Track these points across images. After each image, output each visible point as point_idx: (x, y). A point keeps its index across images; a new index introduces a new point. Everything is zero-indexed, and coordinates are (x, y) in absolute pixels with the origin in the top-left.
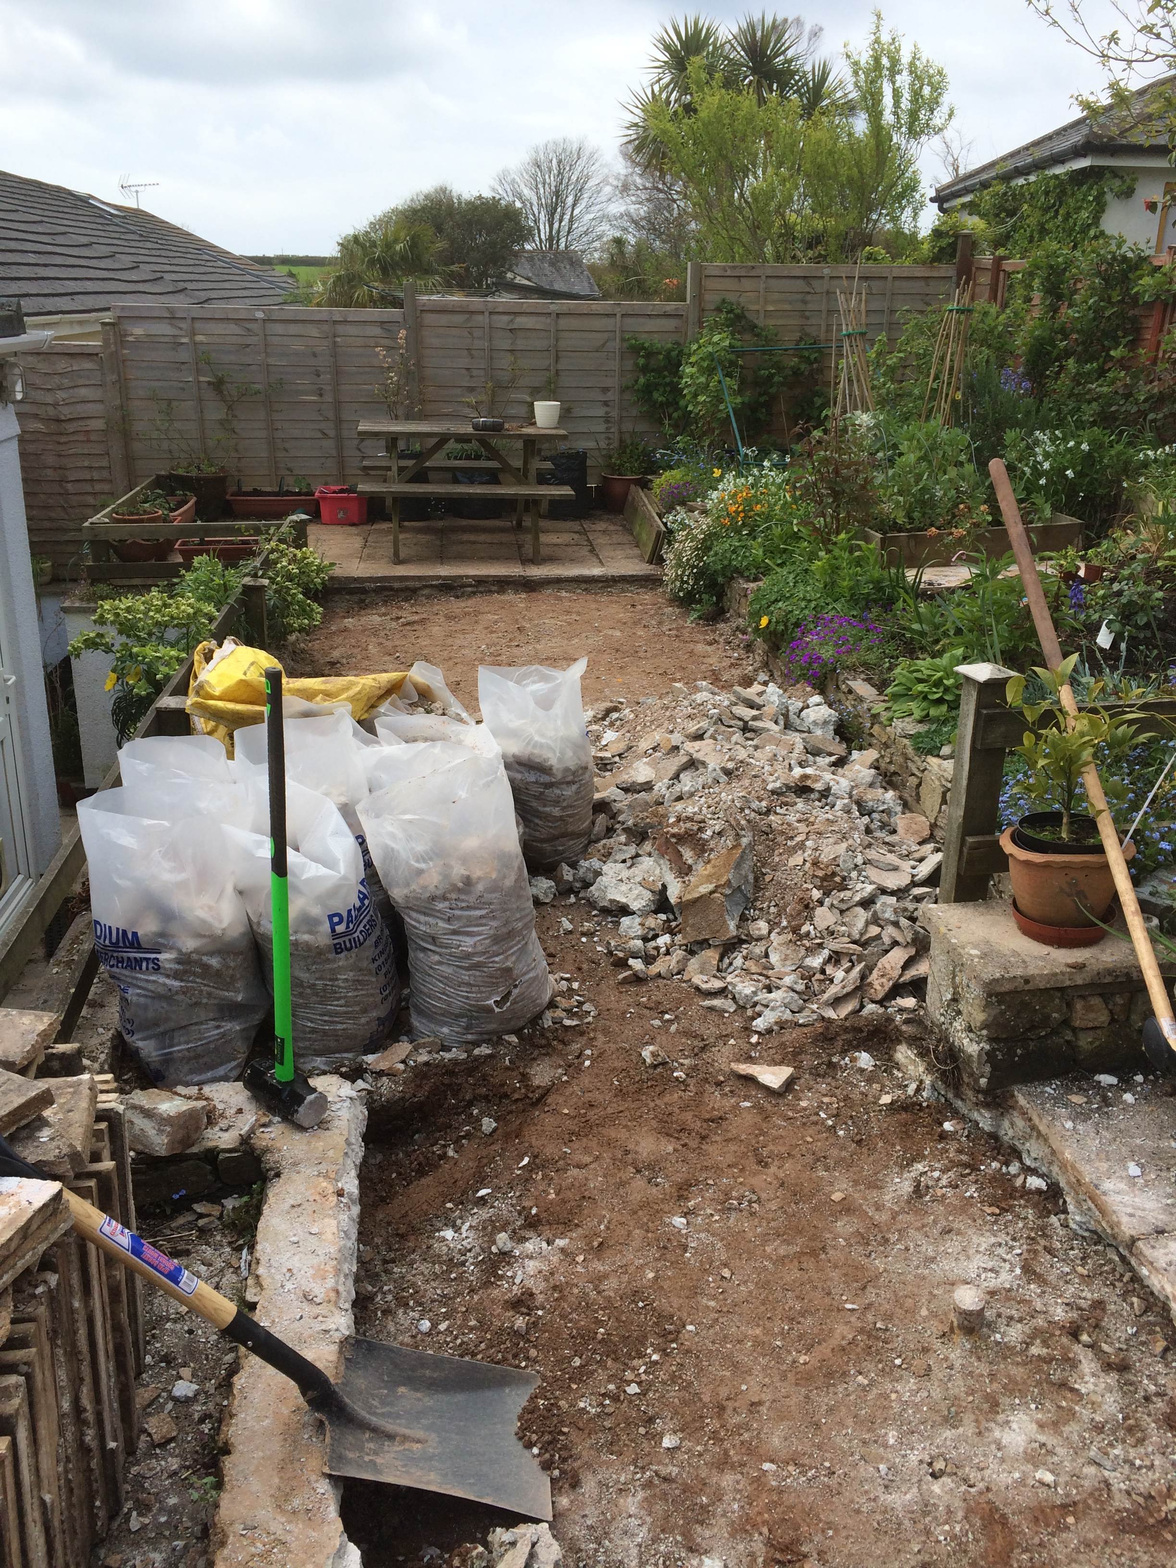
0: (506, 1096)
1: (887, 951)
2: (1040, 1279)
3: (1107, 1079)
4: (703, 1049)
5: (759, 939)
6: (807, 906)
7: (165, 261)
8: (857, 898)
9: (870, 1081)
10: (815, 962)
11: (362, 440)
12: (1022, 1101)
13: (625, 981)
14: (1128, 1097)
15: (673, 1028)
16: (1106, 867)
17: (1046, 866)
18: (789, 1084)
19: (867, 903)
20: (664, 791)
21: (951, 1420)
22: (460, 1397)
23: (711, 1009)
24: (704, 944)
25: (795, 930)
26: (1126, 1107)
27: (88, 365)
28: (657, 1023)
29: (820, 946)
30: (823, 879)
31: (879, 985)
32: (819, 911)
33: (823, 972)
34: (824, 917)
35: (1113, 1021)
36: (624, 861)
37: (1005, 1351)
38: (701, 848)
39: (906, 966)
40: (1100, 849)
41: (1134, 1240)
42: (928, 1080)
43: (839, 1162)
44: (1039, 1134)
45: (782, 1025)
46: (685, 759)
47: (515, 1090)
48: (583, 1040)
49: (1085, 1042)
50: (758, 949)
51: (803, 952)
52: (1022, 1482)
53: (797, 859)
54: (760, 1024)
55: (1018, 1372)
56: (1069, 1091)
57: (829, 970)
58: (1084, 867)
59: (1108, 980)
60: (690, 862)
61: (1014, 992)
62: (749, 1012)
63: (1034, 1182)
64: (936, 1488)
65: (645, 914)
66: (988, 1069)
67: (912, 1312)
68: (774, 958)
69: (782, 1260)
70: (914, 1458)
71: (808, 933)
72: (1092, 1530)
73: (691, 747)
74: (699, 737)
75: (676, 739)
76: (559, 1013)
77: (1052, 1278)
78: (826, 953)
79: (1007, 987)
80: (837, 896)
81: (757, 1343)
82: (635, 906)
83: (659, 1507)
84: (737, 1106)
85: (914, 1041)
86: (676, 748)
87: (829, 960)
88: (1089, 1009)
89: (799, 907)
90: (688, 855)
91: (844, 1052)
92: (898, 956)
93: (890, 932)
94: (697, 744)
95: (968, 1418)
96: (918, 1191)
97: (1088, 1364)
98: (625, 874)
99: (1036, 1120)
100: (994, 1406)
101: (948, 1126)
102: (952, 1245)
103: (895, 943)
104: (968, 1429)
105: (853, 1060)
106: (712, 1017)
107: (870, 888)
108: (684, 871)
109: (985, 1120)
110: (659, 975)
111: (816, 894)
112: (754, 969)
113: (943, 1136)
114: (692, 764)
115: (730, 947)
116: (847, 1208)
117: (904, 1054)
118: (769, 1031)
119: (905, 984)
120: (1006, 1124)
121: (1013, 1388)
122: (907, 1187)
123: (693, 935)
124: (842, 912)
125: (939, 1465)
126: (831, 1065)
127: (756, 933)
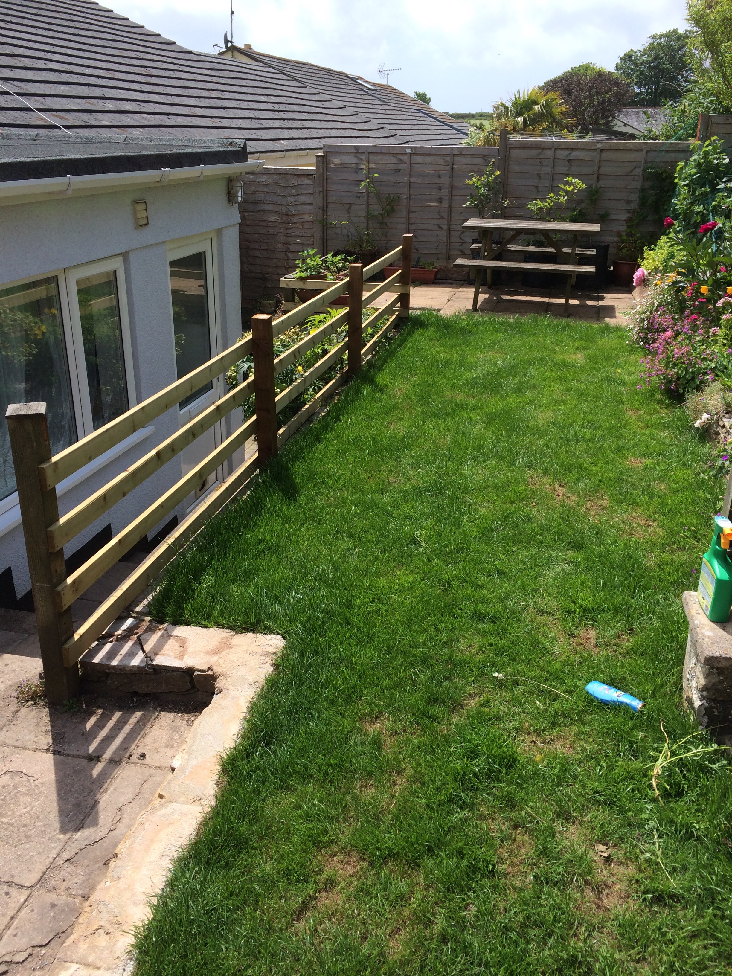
7: (394, 117)
11: (463, 232)
27: (306, 181)
66: (705, 720)
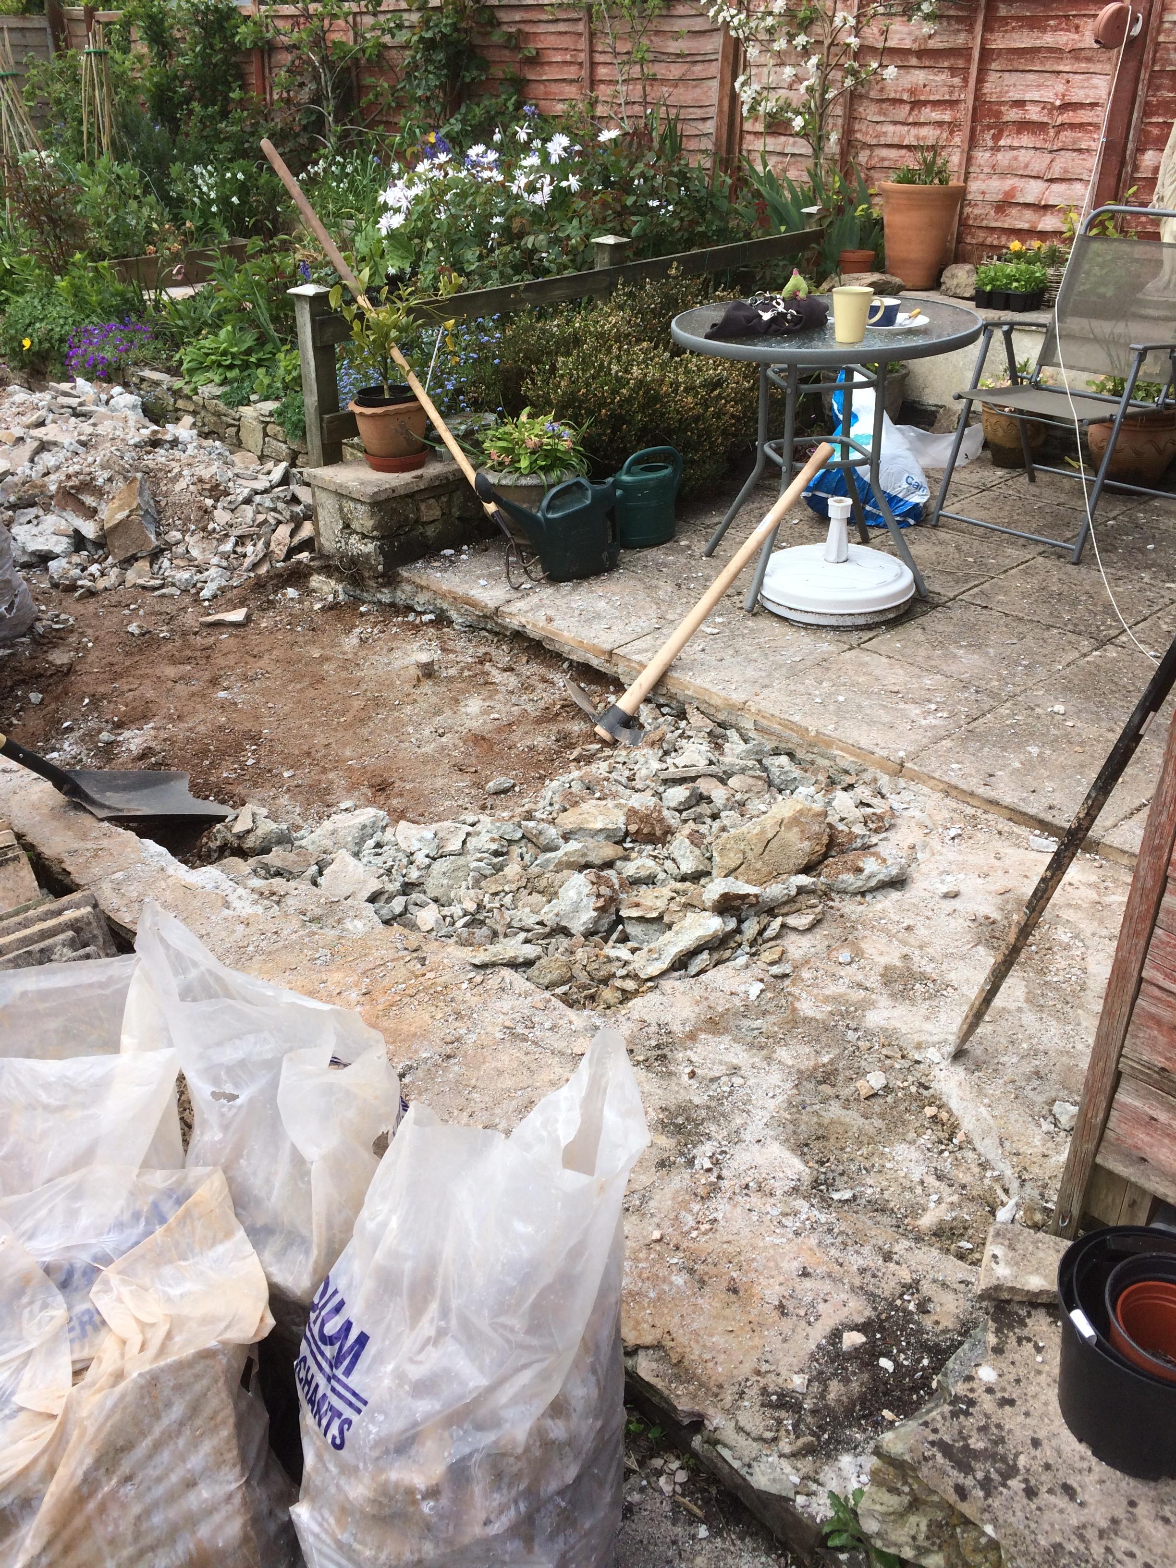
0: (41, 675)
1: (274, 531)
2: (452, 651)
3: (448, 552)
4: (171, 618)
5: (177, 543)
6: (206, 512)
8: (240, 498)
9: (300, 602)
10: (228, 546)
12: (405, 574)
13: (81, 598)
14: (464, 557)
15: (141, 612)
16: (421, 409)
17: (385, 415)
18: (248, 617)
19: (248, 501)
20: (28, 472)
21: (438, 712)
22: (146, 791)
23: (163, 596)
24: (134, 558)
25: (204, 529)
26: (465, 562)
28: (127, 612)
29: (227, 536)
30: (211, 490)
31: (280, 551)
32: (216, 513)
33: (235, 552)
34: (221, 516)
35: (443, 514)
36: (29, 522)
37: (450, 679)
38: (99, 493)
39: (292, 534)
40: (415, 398)
41: (497, 609)
42: (340, 588)
43: (306, 643)
44: (422, 588)
45: (223, 590)
46: (36, 444)
47: (46, 670)
48: (76, 635)
49: (430, 531)
50: (180, 549)
51: (215, 543)
52: (485, 723)
53: (181, 484)
54: (206, 593)
55: (462, 685)
56: (429, 562)
57: (239, 549)
58: (409, 411)
59: (437, 483)
60: (94, 504)
61: (387, 500)
62: (193, 591)
63: (426, 618)
64: (444, 739)
65: (68, 555)
66: (381, 558)
67: (392, 684)
68: (195, 553)
69: (302, 690)
70: (427, 732)
71: (214, 530)
72: (524, 728)
73: (39, 432)
74: (41, 424)
75: (18, 432)
76: (45, 622)
77: (458, 649)
78: (233, 540)
79: (383, 497)
80: (223, 502)
81: (309, 724)
82: (58, 550)
83: (300, 797)
84: (217, 640)
85: (320, 570)
86: (21, 439)
87: (237, 544)
88: (429, 507)
89: (201, 513)
90: (89, 500)
91: (275, 592)
92: (284, 531)
93: (271, 517)
94: (42, 430)
95: (446, 709)
96: (363, 641)
97: (494, 672)
98: (35, 531)
99: (418, 581)
100: (457, 701)
101: (363, 609)
102: (397, 654)
103: (279, 522)
104: (448, 712)
105: (284, 595)
106: (165, 600)
107: (246, 492)
108: (91, 513)
109: (385, 596)
110: (106, 589)
111: (209, 502)
112: (182, 564)
113: (362, 615)
114: (44, 446)
115: (155, 556)
116: (324, 659)
117: (316, 581)
118: (215, 596)
119: (295, 548)
120: (399, 593)
121: (462, 692)
122: (355, 641)
123: (123, 555)
124: (232, 511)
125: (441, 731)
126: (269, 601)
127: (172, 540)
